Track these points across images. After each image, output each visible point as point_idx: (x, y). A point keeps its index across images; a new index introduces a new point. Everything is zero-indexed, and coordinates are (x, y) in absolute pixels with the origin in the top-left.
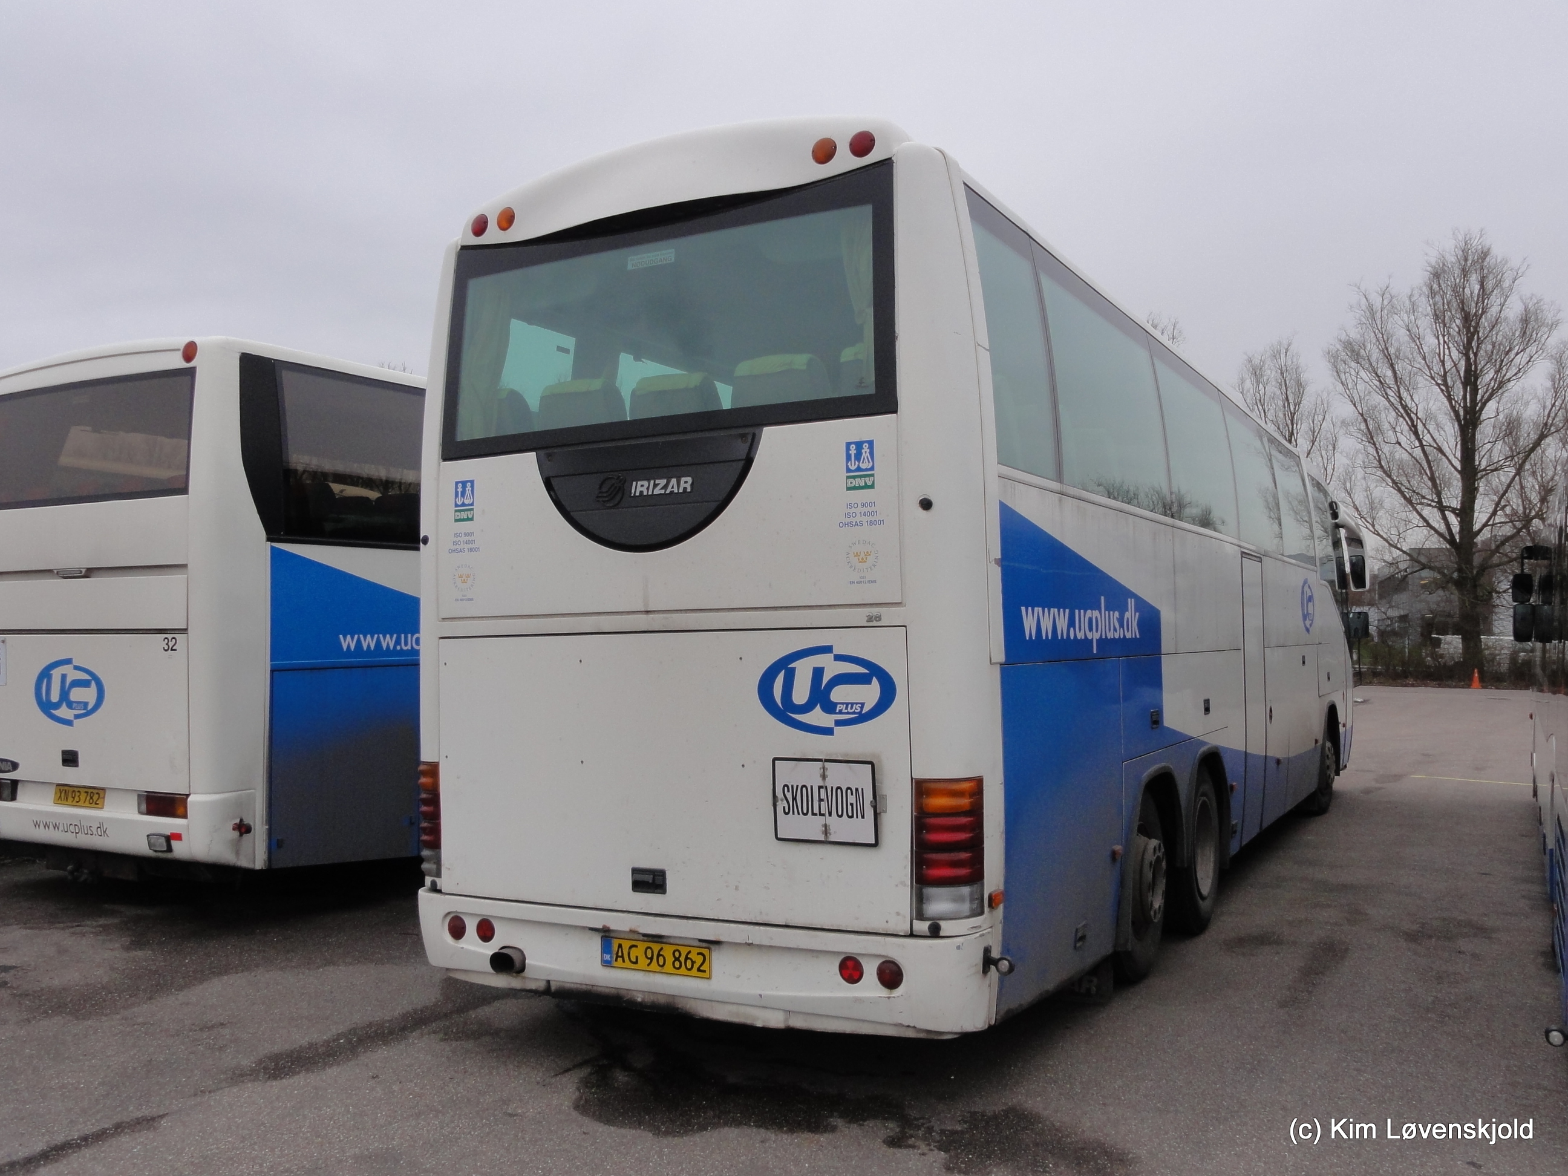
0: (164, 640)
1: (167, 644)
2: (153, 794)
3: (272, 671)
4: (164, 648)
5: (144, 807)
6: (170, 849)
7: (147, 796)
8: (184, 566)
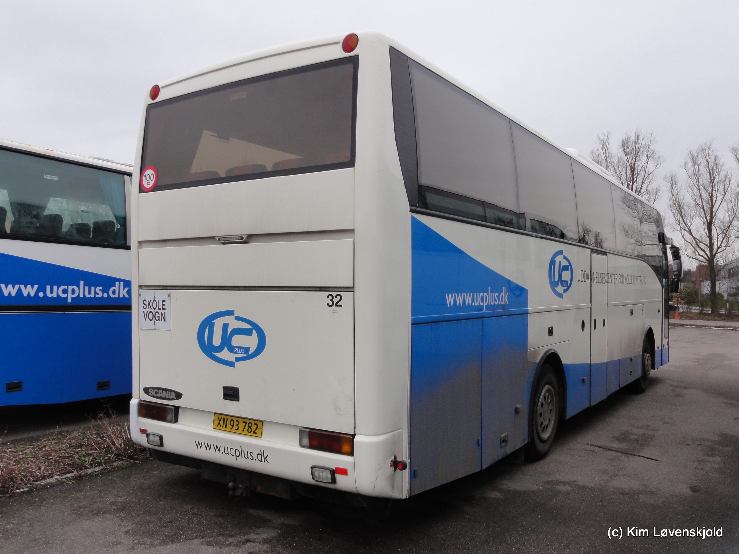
0: (328, 297)
1: (331, 300)
2: (316, 431)
3: (414, 324)
4: (328, 304)
5: (306, 441)
6: (334, 481)
7: (309, 432)
8: (352, 231)
